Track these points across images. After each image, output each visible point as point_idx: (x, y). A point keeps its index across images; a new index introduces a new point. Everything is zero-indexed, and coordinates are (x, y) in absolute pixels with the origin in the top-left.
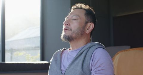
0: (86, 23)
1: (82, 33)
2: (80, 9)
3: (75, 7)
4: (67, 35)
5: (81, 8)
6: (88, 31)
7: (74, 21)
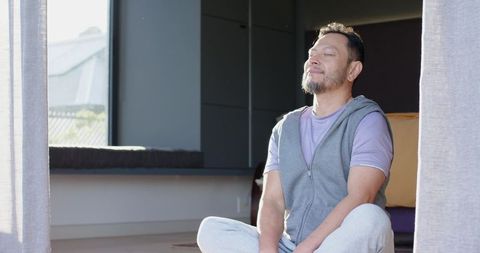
0: (350, 61)
1: (342, 80)
2: (337, 35)
3: (327, 29)
4: (316, 81)
5: (339, 32)
6: (351, 78)
7: (329, 58)
